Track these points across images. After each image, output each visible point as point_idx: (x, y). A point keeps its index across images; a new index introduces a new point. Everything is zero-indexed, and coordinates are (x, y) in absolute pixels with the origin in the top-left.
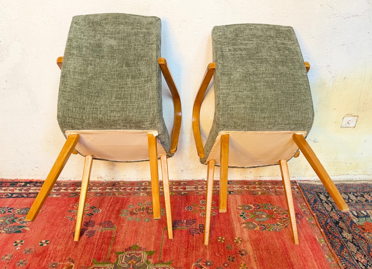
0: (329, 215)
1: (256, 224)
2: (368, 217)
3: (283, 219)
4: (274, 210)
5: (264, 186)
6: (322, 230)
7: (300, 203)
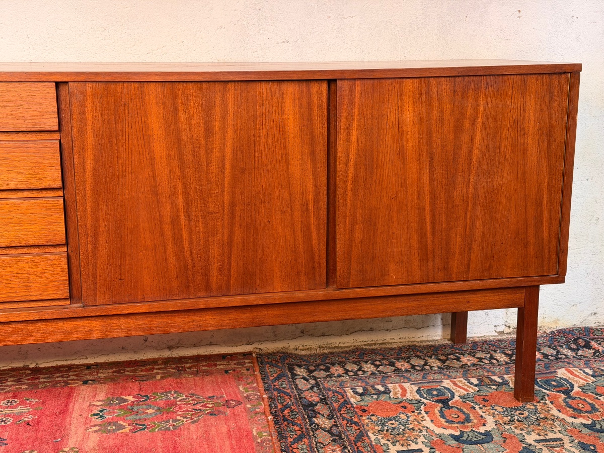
0: (299, 395)
1: (124, 424)
2: (387, 393)
3: (192, 411)
4: (178, 400)
5: (174, 366)
6: (270, 418)
7: (244, 385)
